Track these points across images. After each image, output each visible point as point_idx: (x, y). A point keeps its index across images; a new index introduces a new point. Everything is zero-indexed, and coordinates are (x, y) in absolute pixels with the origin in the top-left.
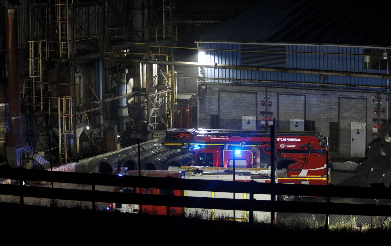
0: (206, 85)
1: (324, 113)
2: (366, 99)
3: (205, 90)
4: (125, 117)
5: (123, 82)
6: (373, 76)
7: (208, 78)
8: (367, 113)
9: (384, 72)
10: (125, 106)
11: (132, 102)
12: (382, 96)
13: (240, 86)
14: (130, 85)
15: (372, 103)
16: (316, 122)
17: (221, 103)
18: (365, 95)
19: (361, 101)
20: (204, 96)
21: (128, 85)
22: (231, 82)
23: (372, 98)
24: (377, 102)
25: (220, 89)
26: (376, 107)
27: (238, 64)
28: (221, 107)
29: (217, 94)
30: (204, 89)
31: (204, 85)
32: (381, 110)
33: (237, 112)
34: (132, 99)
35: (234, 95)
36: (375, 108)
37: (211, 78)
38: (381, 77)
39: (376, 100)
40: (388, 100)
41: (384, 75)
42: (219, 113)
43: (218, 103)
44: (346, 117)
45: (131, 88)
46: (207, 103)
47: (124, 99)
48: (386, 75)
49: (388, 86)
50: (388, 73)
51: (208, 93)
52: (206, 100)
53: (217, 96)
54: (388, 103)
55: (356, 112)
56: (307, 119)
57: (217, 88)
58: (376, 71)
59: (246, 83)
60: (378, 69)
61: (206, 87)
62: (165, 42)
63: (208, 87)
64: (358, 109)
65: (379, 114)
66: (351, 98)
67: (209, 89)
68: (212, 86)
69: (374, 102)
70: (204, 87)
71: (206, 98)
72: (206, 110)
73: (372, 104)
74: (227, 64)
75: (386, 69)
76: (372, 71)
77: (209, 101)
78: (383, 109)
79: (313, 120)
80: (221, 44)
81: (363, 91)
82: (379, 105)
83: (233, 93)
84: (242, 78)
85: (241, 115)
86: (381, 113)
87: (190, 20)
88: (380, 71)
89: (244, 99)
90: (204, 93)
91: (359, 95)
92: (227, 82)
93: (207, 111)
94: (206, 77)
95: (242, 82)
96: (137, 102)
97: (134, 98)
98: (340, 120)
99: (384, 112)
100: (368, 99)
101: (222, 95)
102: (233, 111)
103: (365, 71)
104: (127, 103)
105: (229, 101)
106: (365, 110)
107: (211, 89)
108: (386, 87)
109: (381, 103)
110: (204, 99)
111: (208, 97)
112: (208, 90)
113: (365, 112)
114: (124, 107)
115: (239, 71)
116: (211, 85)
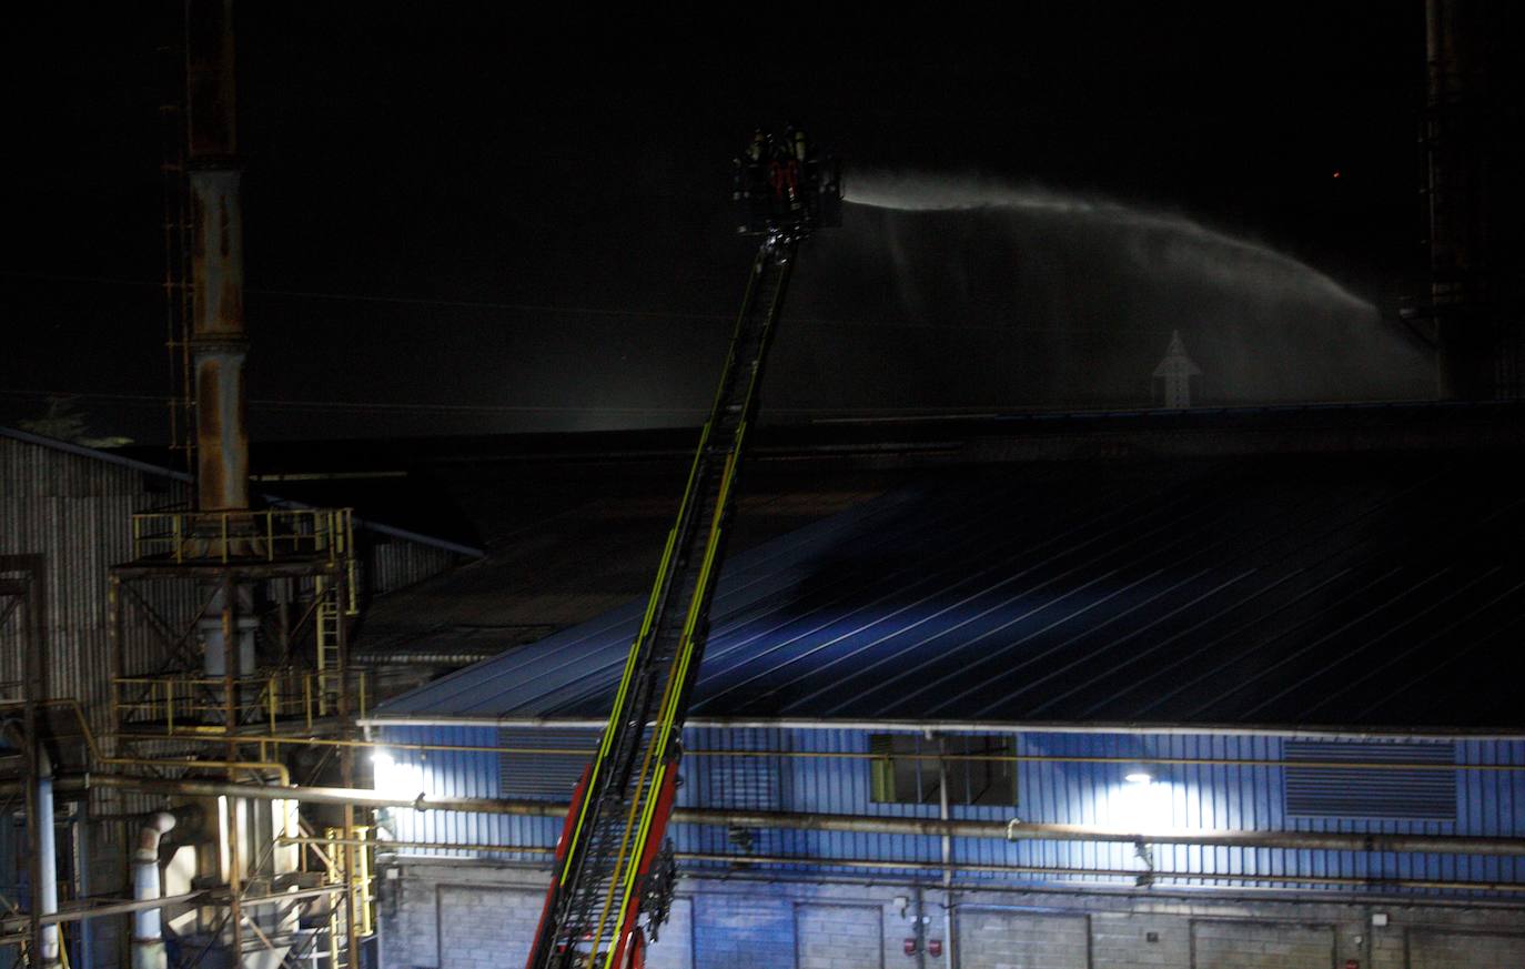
0: (400, 867)
2: (880, 908)
3: (396, 883)
5: (145, 856)
6: (892, 827)
7: (405, 844)
8: (882, 955)
9: (933, 811)
10: (154, 940)
11: (187, 926)
12: (928, 895)
13: (498, 868)
14: (180, 869)
15: (897, 919)
17: (444, 928)
18: (876, 893)
19: (864, 913)
20: (394, 903)
21: (169, 871)
22: (473, 855)
23: (896, 899)
24: (914, 919)
25: (442, 881)
26: (913, 935)
27: (493, 795)
28: (446, 940)
29: (433, 897)
30: (394, 881)
31: (394, 867)
32: (927, 945)
33: (491, 956)
34: (190, 916)
35: (481, 900)
36: (907, 940)
37: (415, 844)
38: (918, 829)
39: (910, 910)
40: (947, 911)
41: (927, 822)
42: (440, 962)
43: (434, 928)
45: (184, 877)
46: (403, 928)
47: (148, 914)
48: (938, 821)
49: (945, 860)
50: (945, 816)
51: (406, 894)
52: (403, 917)
53: (434, 905)
54: (947, 919)
55: (848, 955)
57: (431, 878)
58: (909, 809)
59: (517, 856)
60: (915, 802)
61: (400, 873)
62: (310, 726)
63: (406, 872)
64: (855, 943)
65: (921, 961)
66: (832, 906)
67: (409, 881)
68: (418, 871)
69: (903, 915)
70: (392, 874)
71: (402, 911)
72: (401, 950)
73: (899, 925)
74: (461, 794)
75: (938, 802)
76: (897, 810)
77: (410, 923)
78: (932, 942)
80: (474, 729)
81: (867, 880)
82: (919, 927)
83: (479, 892)
84: (505, 842)
86: (928, 957)
87: (403, 654)
88: (921, 810)
89: (512, 912)
90: (394, 893)
91: (859, 892)
92: (462, 855)
93: (404, 955)
94: (400, 839)
95: (505, 855)
96: (213, 927)
97: (199, 913)
99: (937, 952)
100: (887, 908)
101: (448, 899)
102: (477, 954)
103: (872, 810)
104: (165, 927)
105: (467, 919)
106: (878, 946)
107: (415, 879)
108: (940, 863)
109: (926, 920)
110: (394, 915)
111: (406, 906)
112: (405, 885)
113: (878, 952)
114: (147, 942)
115: (494, 817)
116: (414, 865)
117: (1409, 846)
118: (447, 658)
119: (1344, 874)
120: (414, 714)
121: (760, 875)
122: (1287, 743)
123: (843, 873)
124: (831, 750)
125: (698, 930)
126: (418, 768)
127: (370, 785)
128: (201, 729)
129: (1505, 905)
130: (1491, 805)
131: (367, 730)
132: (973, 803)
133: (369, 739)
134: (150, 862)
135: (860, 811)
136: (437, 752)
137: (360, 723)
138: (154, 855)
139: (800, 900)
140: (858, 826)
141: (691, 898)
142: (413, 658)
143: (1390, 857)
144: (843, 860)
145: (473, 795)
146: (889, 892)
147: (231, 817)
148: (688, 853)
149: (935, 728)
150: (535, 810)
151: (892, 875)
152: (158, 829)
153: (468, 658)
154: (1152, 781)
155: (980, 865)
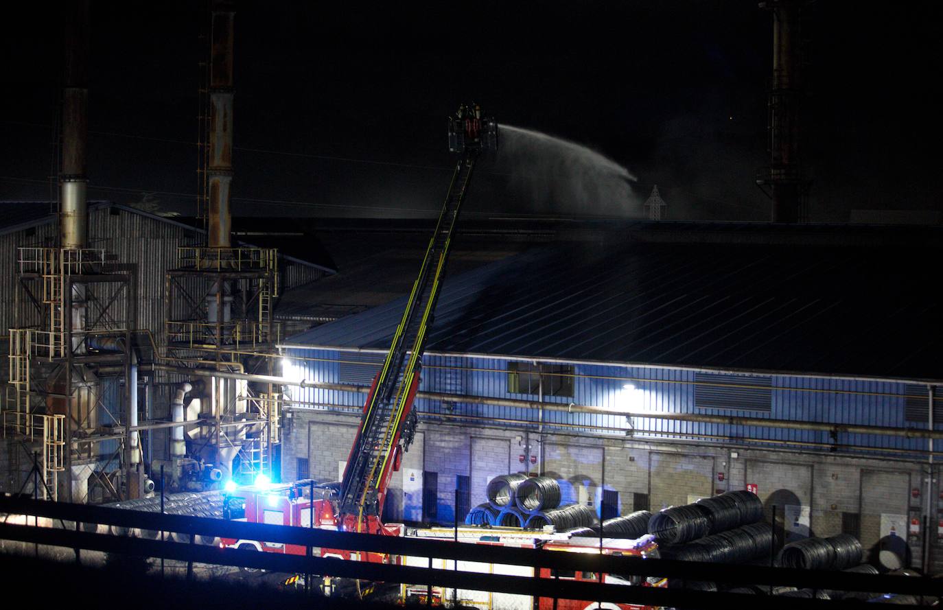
0: (292, 413)
1: (450, 461)
2: (510, 441)
3: (291, 420)
4: (180, 456)
5: (178, 402)
6: (517, 404)
7: (295, 402)
8: (509, 462)
9: (536, 398)
10: (181, 440)
11: (195, 435)
12: (532, 436)
13: (337, 415)
14: (193, 409)
15: (517, 446)
16: (439, 475)
17: (311, 440)
18: (508, 434)
19: (502, 443)
20: (289, 428)
21: (188, 409)
22: (326, 408)
23: (517, 437)
24: (525, 446)
25: (311, 420)
26: (524, 453)
27: (336, 382)
28: (312, 447)
29: (307, 427)
30: (289, 418)
31: (289, 412)
32: (530, 458)
33: (332, 454)
34: (197, 430)
35: (328, 429)
36: (521, 456)
37: (300, 403)
38: (528, 405)
39: (523, 442)
40: (540, 443)
41: (532, 403)
42: (309, 456)
43: (307, 441)
44: (481, 469)
45: (195, 413)
46: (293, 440)
47: (178, 428)
48: (538, 402)
49: (540, 420)
50: (541, 400)
51: (294, 425)
52: (293, 435)
53: (307, 430)
54: (540, 447)
55: (494, 461)
56: (427, 470)
57: (307, 418)
58: (525, 397)
59: (346, 410)
60: (527, 393)
61: (292, 415)
62: (254, 347)
63: (295, 415)
64: (497, 456)
65: (527, 465)
66: (488, 439)
67: (297, 419)
68: (300, 414)
69: (520, 445)
70: (289, 415)
71: (293, 432)
72: (292, 450)
73: (518, 450)
74: (321, 380)
75: (538, 394)
76: (519, 396)
77: (296, 438)
78: (532, 457)
79: (436, 471)
81: (504, 428)
82: (527, 450)
83: (327, 425)
84: (341, 403)
85: (338, 459)
86: (530, 463)
87: (298, 316)
88: (530, 397)
89: (342, 435)
90: (289, 424)
91: (500, 433)
92: (321, 408)
93: (293, 452)
94: (293, 400)
95: (340, 409)
96: (207, 436)
97: (201, 429)
98: (473, 473)
99: (534, 462)
100: (512, 441)
101: (314, 428)
102: (326, 453)
103: (508, 396)
104: (186, 435)
105: (322, 437)
106: (508, 458)
107: (299, 418)
108: (538, 422)
109: (530, 447)
110: (289, 434)
111: (295, 430)
112: (294, 421)
113: (508, 460)
114: (177, 441)
115: (336, 392)
116: (299, 412)
117: (749, 423)
118: (318, 319)
119: (719, 434)
120: (302, 343)
121: (455, 424)
122: (697, 374)
123: (494, 424)
124: (490, 368)
125: (427, 447)
126: (302, 368)
127: (281, 375)
128: (205, 346)
129: (790, 451)
130: (786, 405)
131: (280, 350)
132: (554, 395)
133: (280, 354)
134: (180, 405)
135: (503, 397)
136: (312, 361)
137: (277, 346)
138: (182, 403)
139: (473, 435)
140: (501, 403)
141: (424, 433)
142: (302, 318)
143: (740, 427)
144: (493, 418)
145: (327, 381)
146: (513, 434)
147: (217, 386)
148: (424, 412)
149: (538, 360)
150: (355, 389)
151: (516, 426)
152: (184, 390)
153: (327, 319)
154: (635, 388)
155: (556, 423)
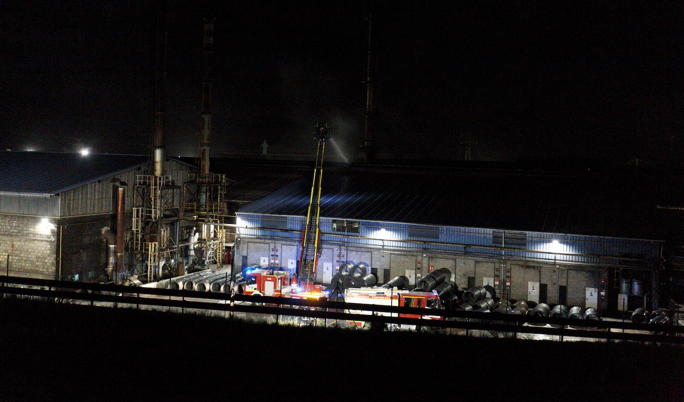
0: (241, 238)
2: (333, 249)
4: (192, 256)
5: (191, 234)
6: (336, 235)
7: (242, 234)
8: (333, 257)
9: (344, 233)
10: (192, 249)
11: (197, 247)
12: (342, 247)
13: (260, 239)
17: (248, 249)
18: (332, 247)
19: (330, 250)
20: (239, 244)
21: (195, 237)
22: (255, 237)
23: (336, 248)
24: (339, 251)
25: (249, 241)
27: (260, 226)
28: (249, 251)
29: (247, 244)
30: (239, 241)
32: (341, 255)
33: (257, 254)
34: (197, 245)
35: (257, 245)
36: (338, 255)
37: (245, 234)
38: (341, 236)
39: (339, 249)
41: (343, 235)
42: (247, 255)
43: (246, 249)
44: (321, 260)
45: (197, 238)
46: (240, 249)
47: (191, 244)
50: (346, 234)
51: (241, 243)
52: (240, 247)
54: (345, 251)
55: (326, 257)
57: (247, 240)
58: (339, 233)
59: (264, 237)
60: (340, 231)
62: (218, 212)
64: (329, 255)
65: (340, 258)
66: (324, 248)
69: (337, 250)
70: (239, 239)
73: (336, 252)
74: (253, 226)
76: (337, 233)
77: (242, 248)
80: (250, 214)
81: (331, 244)
82: (340, 253)
83: (256, 243)
84: (261, 234)
85: (260, 256)
88: (342, 233)
89: (262, 247)
91: (329, 246)
92: (253, 237)
93: (240, 253)
95: (262, 237)
96: (201, 247)
99: (343, 257)
101: (249, 244)
102: (255, 254)
103: (332, 232)
104: (194, 247)
105: (253, 248)
106: (332, 255)
107: (243, 240)
108: (345, 242)
109: (341, 251)
111: (241, 245)
112: (241, 241)
115: (260, 230)
116: (243, 238)
117: (432, 243)
119: (418, 247)
120: (246, 212)
122: (410, 225)
123: (328, 243)
124: (325, 222)
125: (298, 251)
126: (245, 221)
127: (236, 224)
128: (201, 212)
129: (447, 254)
130: (445, 237)
131: (237, 214)
132: (351, 232)
133: (237, 216)
136: (249, 219)
137: (235, 213)
138: (193, 234)
140: (331, 235)
143: (427, 245)
145: (256, 226)
146: (335, 246)
147: (204, 227)
150: (269, 229)
151: (335, 244)
152: (193, 229)
